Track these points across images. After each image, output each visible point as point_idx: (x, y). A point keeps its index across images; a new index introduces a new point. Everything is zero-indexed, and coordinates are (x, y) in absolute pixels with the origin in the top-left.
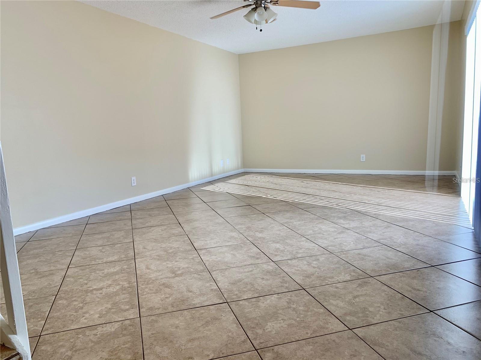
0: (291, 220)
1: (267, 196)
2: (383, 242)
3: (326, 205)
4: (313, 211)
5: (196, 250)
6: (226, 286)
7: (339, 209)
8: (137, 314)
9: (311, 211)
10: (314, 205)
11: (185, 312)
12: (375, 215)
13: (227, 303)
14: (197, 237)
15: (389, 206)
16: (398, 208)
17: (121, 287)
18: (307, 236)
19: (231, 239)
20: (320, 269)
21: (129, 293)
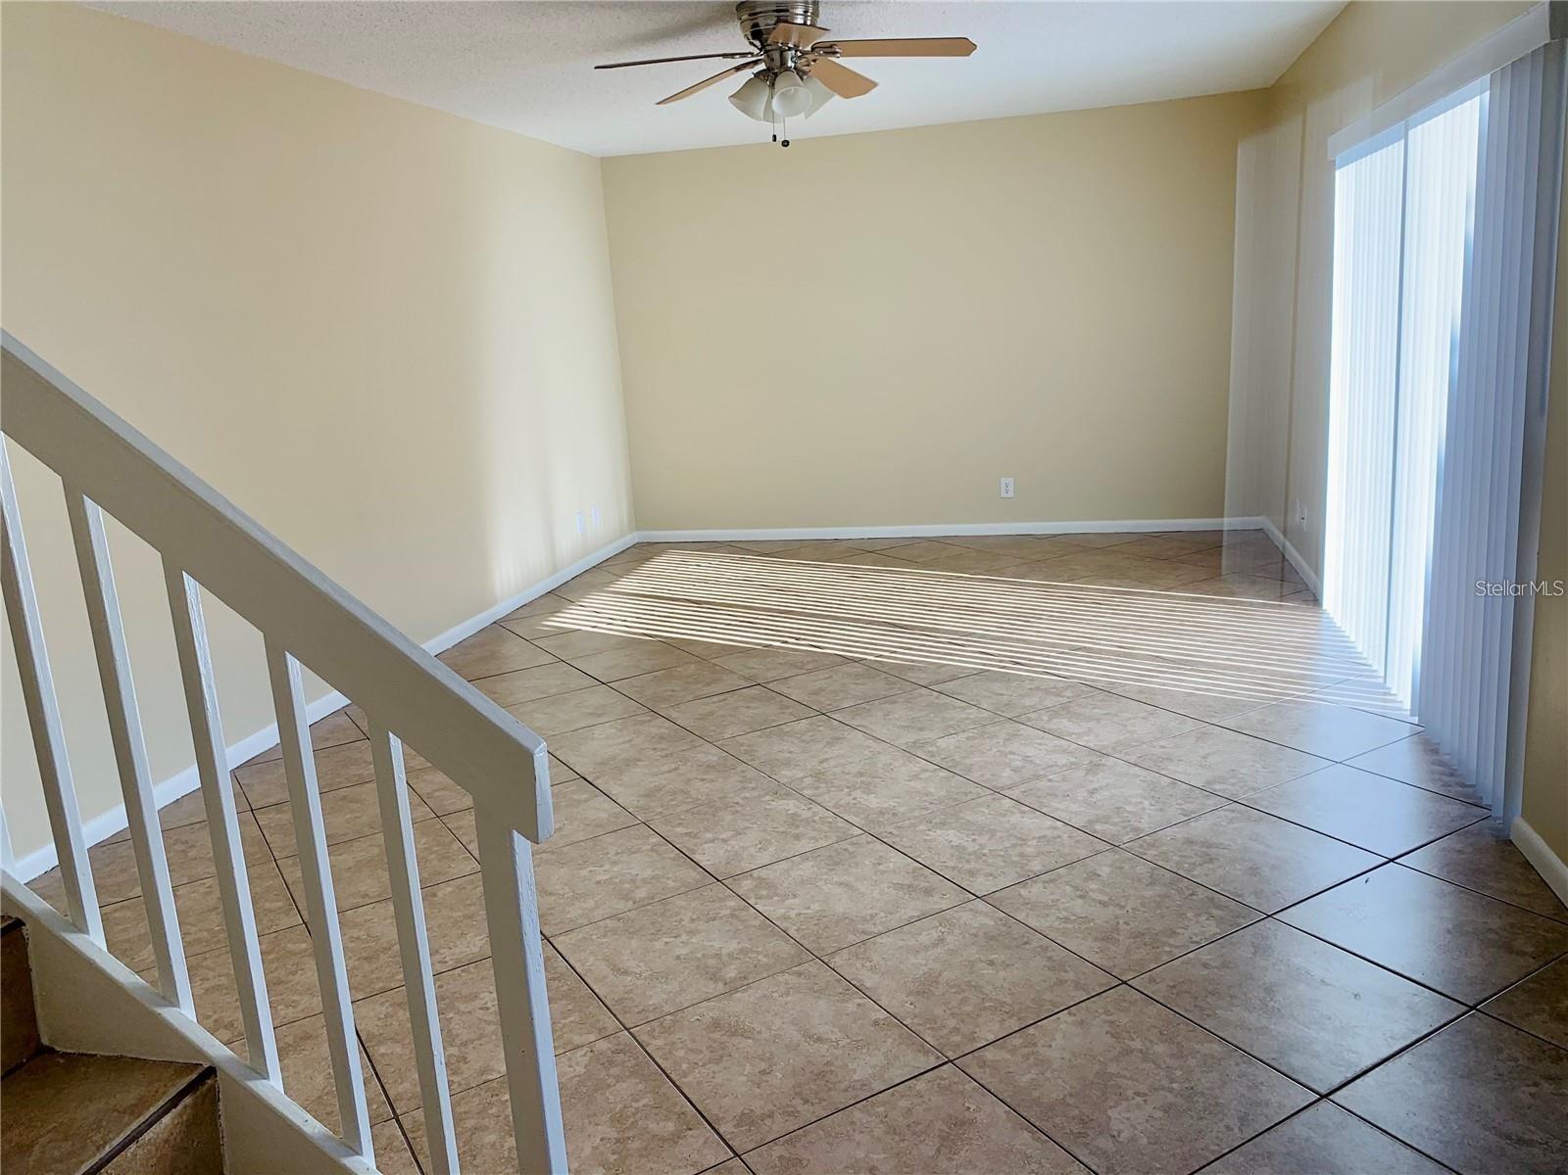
0: (926, 735)
1: (786, 642)
2: (1223, 790)
3: (984, 665)
4: (963, 694)
5: (718, 880)
6: (908, 1005)
7: (1032, 679)
8: (719, 1144)
9: (959, 694)
10: (948, 668)
11: (857, 1114)
12: (1141, 692)
13: (951, 1061)
14: (685, 831)
15: (1157, 657)
16: (1187, 661)
17: (589, 1054)
18: (1007, 791)
19: (798, 827)
20: (1123, 907)
21: (633, 1074)
